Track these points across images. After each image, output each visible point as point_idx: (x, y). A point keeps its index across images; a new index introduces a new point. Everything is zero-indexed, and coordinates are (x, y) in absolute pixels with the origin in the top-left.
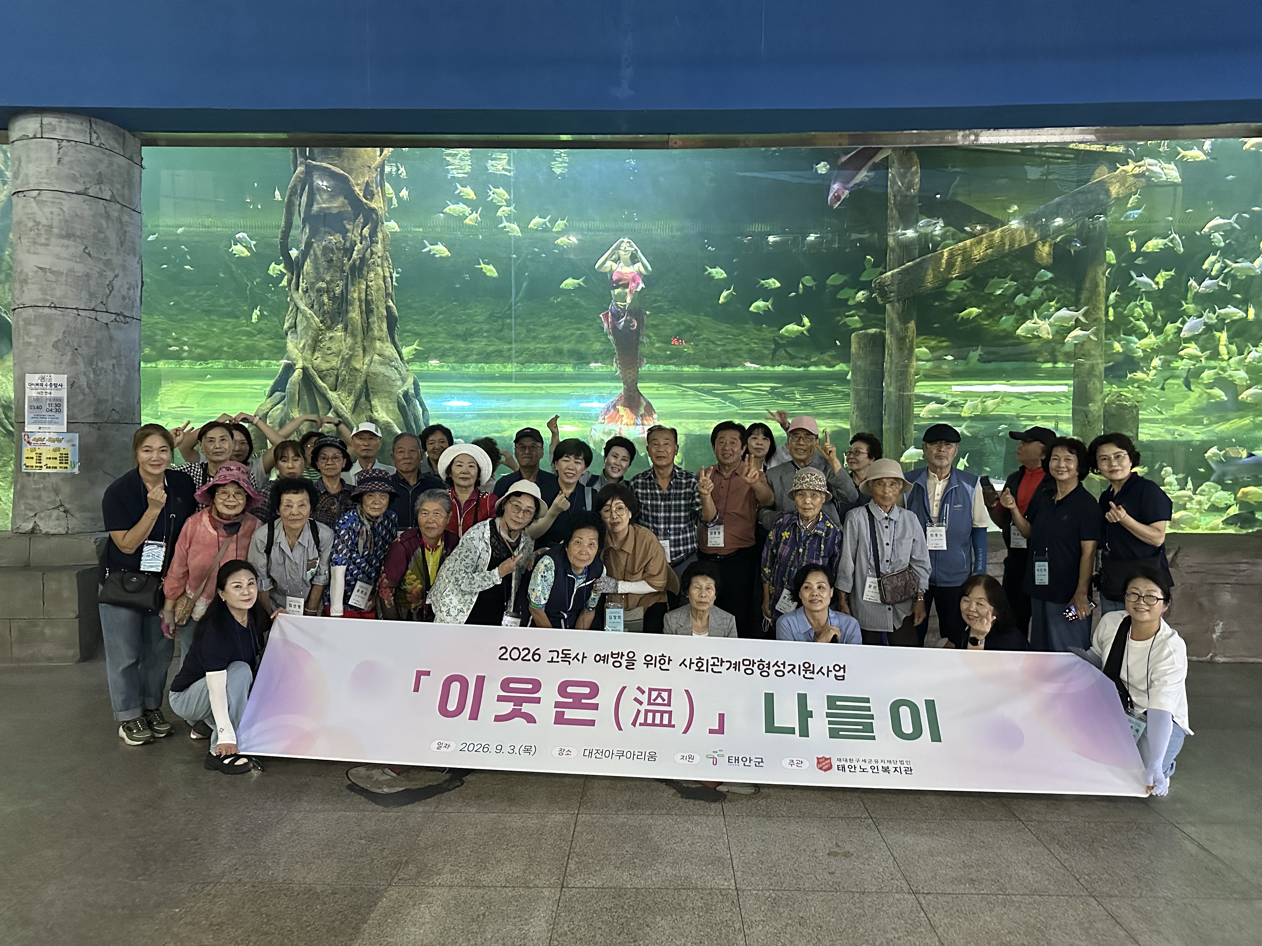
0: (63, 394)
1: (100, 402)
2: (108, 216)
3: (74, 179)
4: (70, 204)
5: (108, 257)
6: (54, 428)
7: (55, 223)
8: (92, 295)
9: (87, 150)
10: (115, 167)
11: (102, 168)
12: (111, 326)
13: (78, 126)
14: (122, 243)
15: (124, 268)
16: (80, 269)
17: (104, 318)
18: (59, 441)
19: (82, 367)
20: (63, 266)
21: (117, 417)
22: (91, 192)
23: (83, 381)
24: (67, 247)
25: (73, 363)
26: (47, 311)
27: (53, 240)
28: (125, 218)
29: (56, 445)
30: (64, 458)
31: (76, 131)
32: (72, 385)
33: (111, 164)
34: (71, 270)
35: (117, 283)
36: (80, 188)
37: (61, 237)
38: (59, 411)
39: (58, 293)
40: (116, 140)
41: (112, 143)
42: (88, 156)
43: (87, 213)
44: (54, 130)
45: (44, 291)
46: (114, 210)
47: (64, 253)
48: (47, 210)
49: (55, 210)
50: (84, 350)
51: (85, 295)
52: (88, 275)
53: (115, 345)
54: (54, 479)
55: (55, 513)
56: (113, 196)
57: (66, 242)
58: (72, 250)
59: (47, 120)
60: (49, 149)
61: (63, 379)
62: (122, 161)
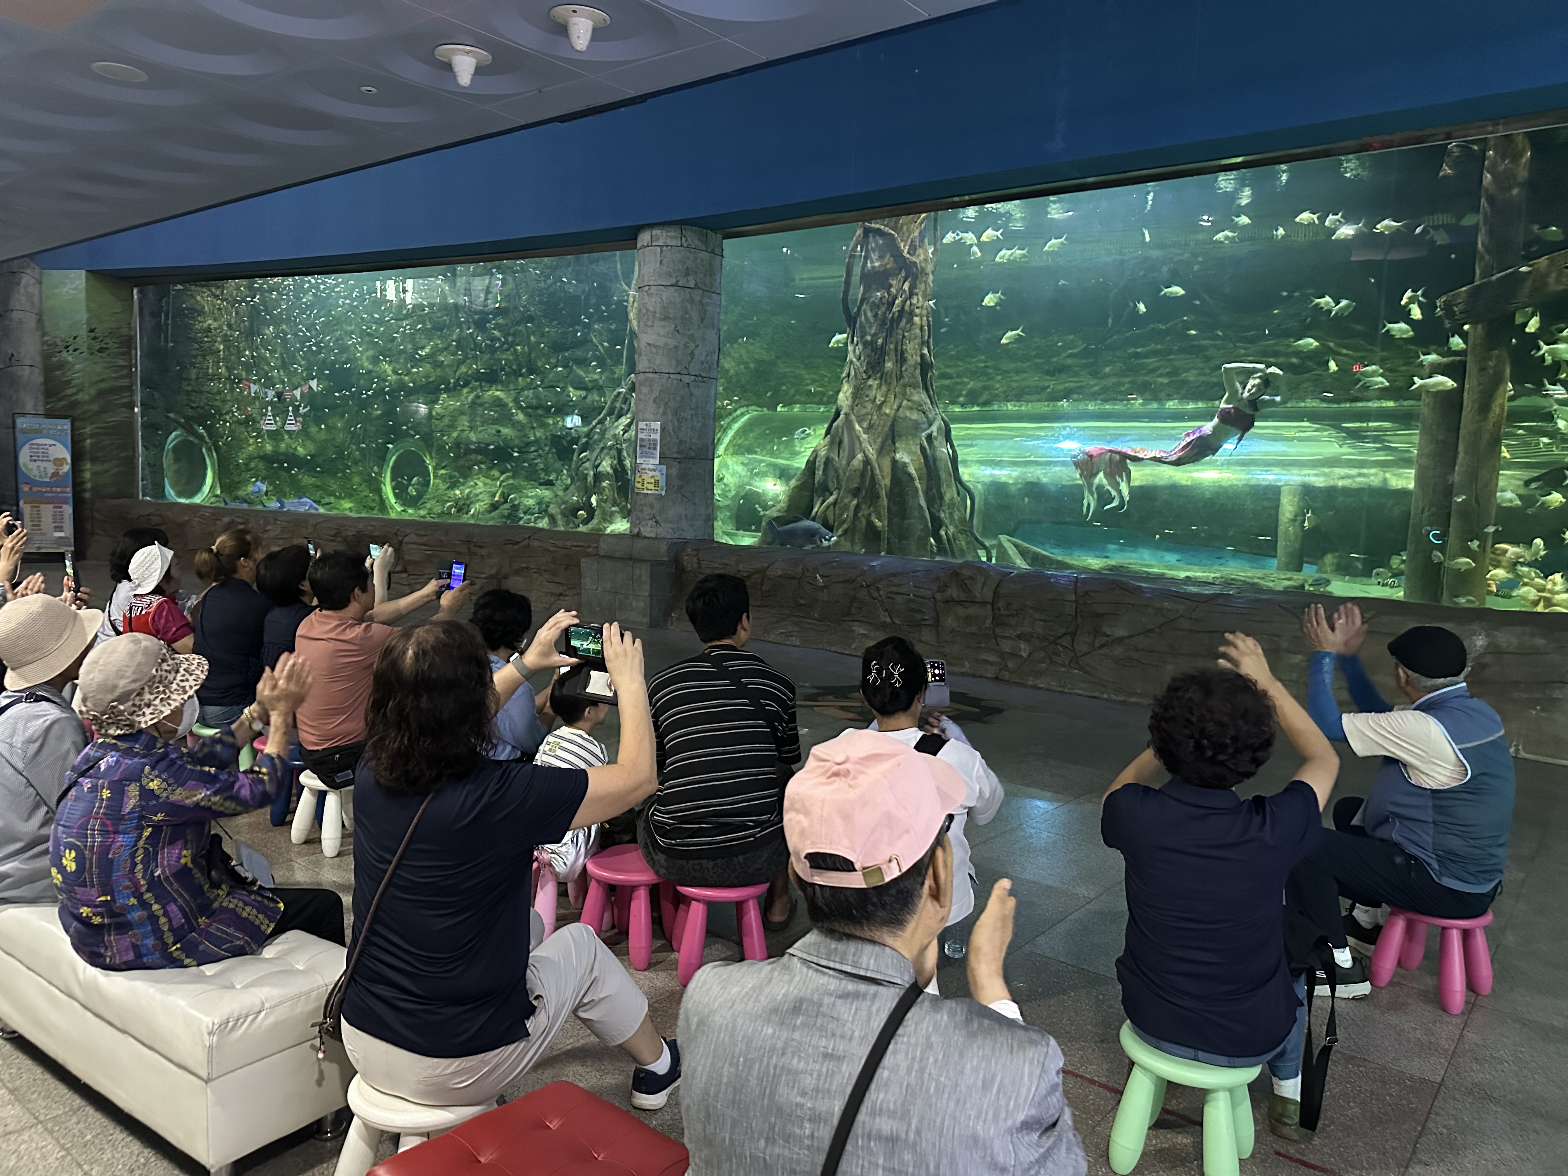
0: (657, 436)
1: (681, 442)
2: (692, 301)
3: (669, 275)
4: (669, 294)
5: (692, 332)
6: (652, 461)
7: (658, 310)
8: (679, 362)
9: (679, 252)
10: (699, 261)
11: (689, 263)
12: (691, 385)
13: (673, 234)
14: (702, 320)
15: (703, 339)
16: (672, 343)
17: (686, 379)
18: (654, 470)
19: (670, 416)
20: (661, 342)
21: (693, 454)
22: (680, 284)
23: (670, 427)
24: (664, 327)
25: (664, 413)
26: (651, 375)
27: (657, 323)
28: (706, 300)
29: (653, 473)
30: (656, 483)
31: (671, 237)
32: (663, 429)
33: (696, 259)
34: (666, 344)
35: (697, 352)
36: (673, 281)
37: (661, 320)
38: (655, 449)
39: (658, 362)
40: (700, 239)
41: (697, 242)
42: (679, 256)
43: (678, 300)
44: (658, 239)
45: (649, 361)
46: (697, 295)
47: (662, 332)
48: (653, 300)
49: (658, 300)
50: (672, 404)
51: (674, 362)
52: (676, 347)
53: (694, 400)
54: (651, 498)
55: (650, 523)
56: (696, 284)
57: (663, 323)
58: (667, 329)
59: (654, 232)
60: (656, 254)
61: (657, 425)
62: (705, 255)
